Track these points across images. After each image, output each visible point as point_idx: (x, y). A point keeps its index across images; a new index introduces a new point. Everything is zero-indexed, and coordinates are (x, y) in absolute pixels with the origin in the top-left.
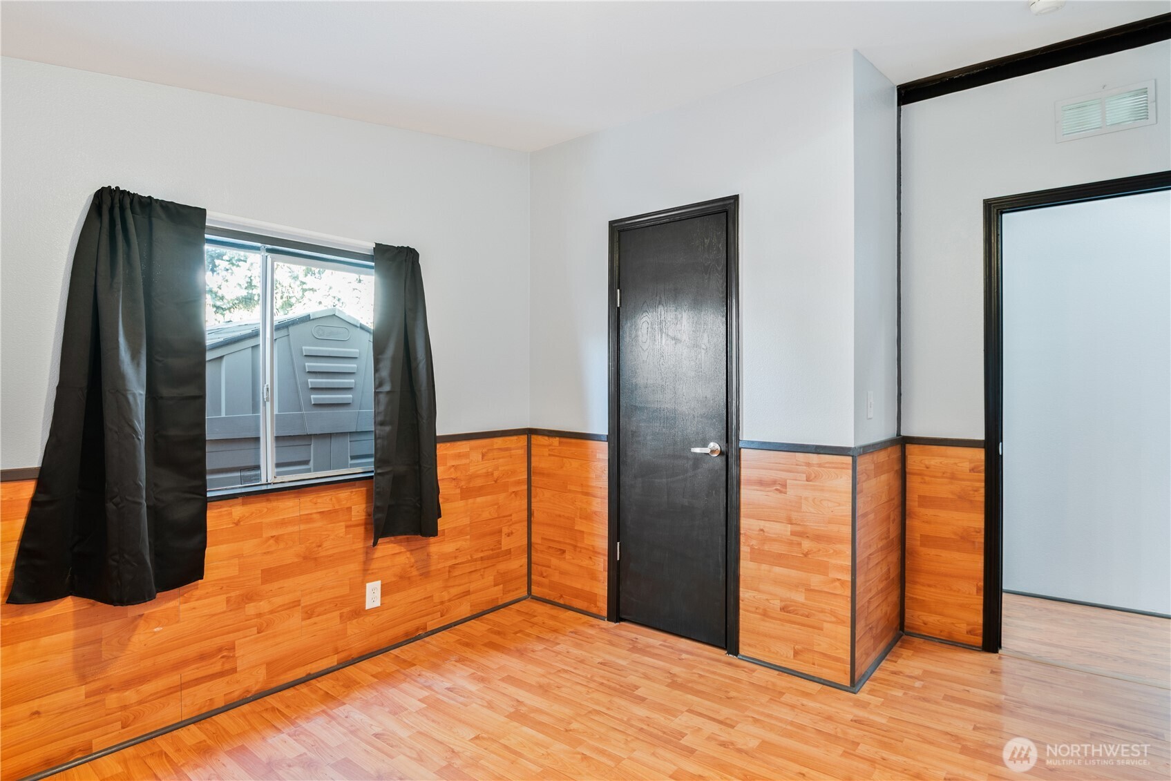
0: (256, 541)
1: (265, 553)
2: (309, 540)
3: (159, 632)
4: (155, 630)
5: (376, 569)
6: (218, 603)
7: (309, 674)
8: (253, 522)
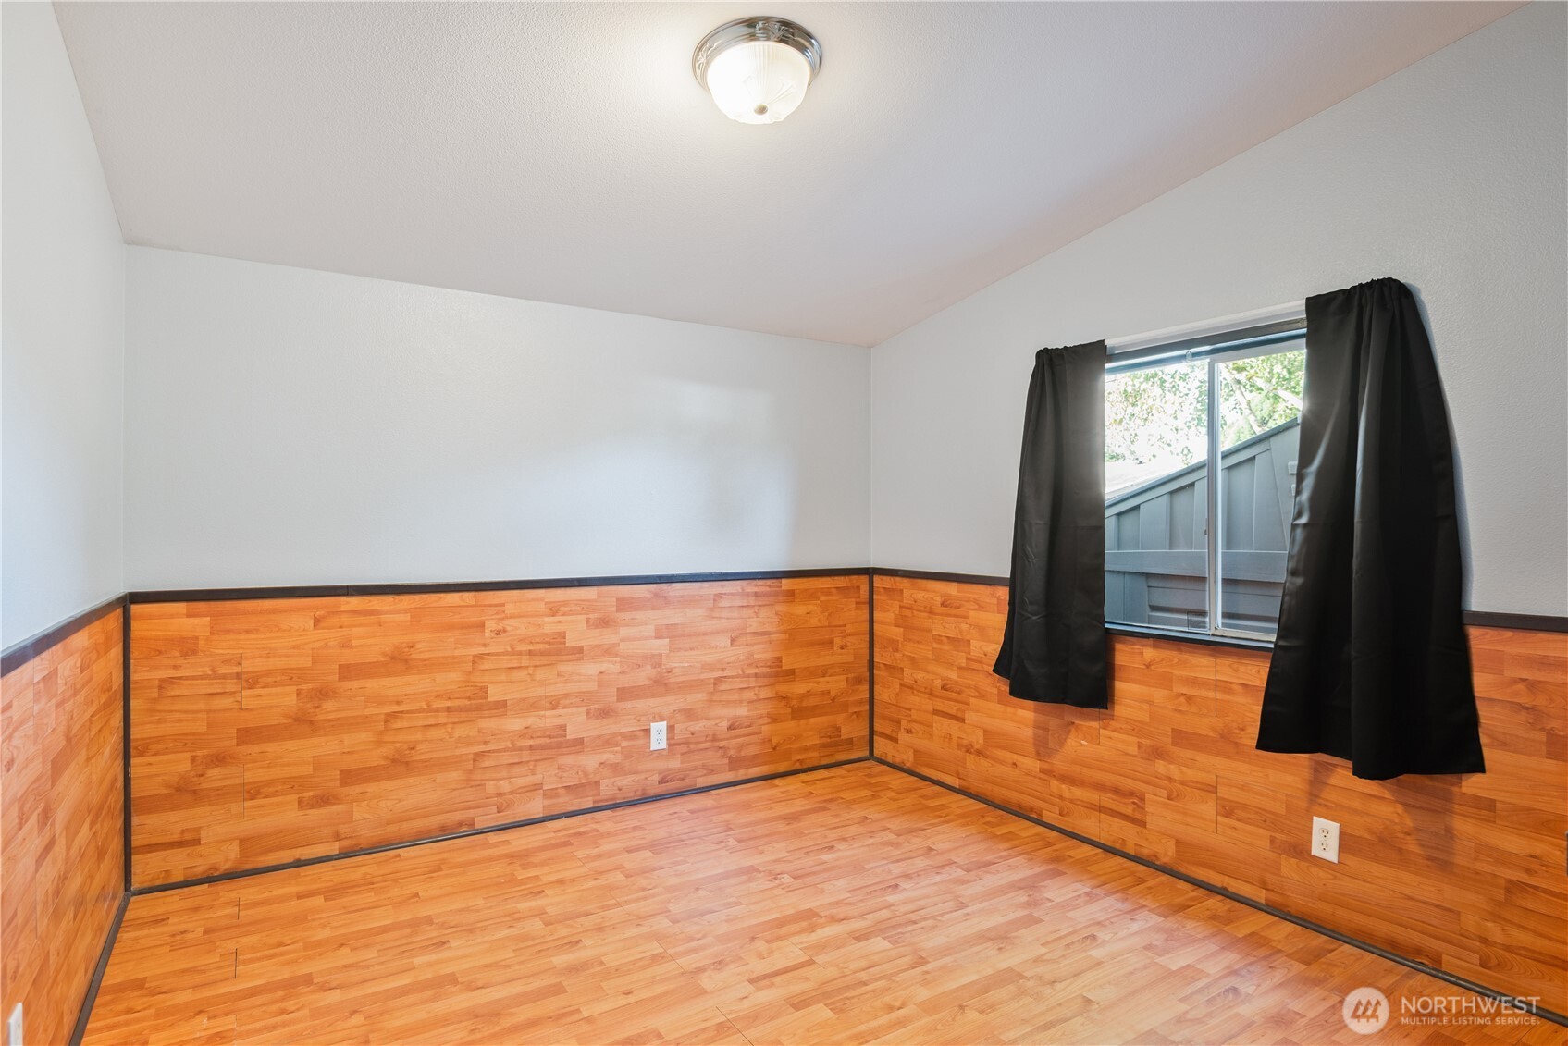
0: (1166, 692)
1: (1176, 710)
2: (1228, 715)
3: (1085, 745)
4: (1083, 742)
5: (1332, 802)
6: (1129, 744)
7: (1225, 889)
8: (1163, 670)
